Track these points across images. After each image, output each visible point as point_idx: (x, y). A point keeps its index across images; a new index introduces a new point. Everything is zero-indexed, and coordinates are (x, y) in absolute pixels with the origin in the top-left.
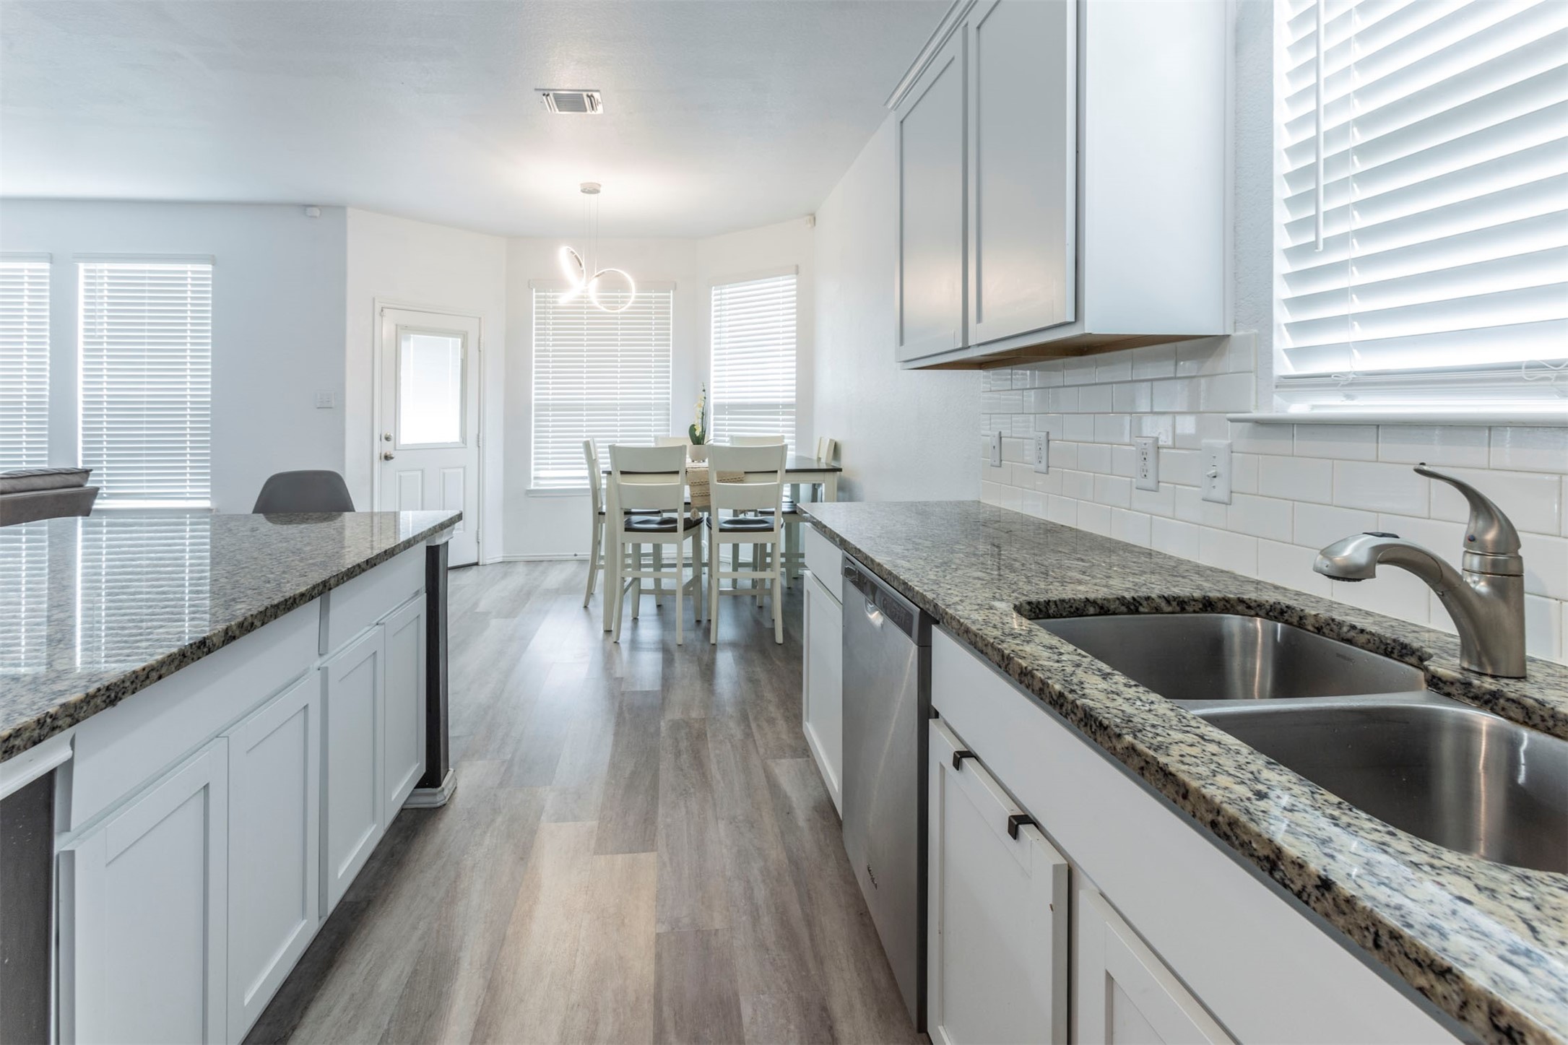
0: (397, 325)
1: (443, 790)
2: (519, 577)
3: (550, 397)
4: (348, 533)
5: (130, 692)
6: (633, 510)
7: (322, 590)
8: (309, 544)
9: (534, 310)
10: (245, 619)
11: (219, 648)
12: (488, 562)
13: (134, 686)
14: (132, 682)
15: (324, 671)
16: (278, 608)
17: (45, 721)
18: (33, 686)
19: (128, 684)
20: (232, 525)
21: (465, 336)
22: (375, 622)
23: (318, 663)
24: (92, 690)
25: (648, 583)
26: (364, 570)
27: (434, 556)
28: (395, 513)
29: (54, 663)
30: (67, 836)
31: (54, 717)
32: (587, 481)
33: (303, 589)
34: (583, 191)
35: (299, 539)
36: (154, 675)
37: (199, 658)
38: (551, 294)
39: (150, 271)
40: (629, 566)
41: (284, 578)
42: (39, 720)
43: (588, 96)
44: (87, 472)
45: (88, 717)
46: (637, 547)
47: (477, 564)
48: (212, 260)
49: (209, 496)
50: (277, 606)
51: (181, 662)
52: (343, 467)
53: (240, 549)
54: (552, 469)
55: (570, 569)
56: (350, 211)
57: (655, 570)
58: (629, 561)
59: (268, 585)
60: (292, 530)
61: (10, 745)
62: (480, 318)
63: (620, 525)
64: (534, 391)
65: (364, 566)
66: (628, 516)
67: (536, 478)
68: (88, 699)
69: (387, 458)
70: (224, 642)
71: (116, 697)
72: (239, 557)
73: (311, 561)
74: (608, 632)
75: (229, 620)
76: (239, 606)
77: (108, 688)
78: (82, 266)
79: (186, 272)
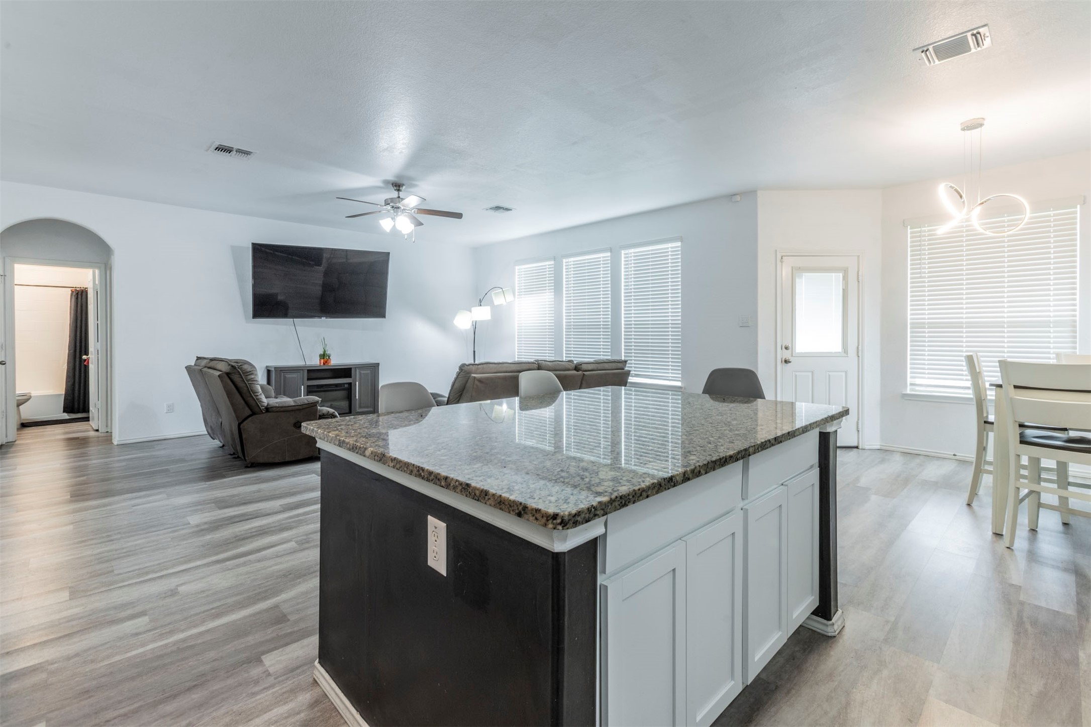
0: (792, 267)
1: (833, 624)
2: (896, 464)
3: (926, 317)
4: (760, 414)
5: (632, 502)
6: (1026, 424)
7: (743, 455)
8: (735, 419)
9: (909, 244)
10: (695, 468)
11: (680, 484)
12: (867, 447)
13: (634, 499)
14: (633, 496)
15: (745, 511)
16: (715, 464)
17: (591, 510)
18: (588, 485)
19: (631, 497)
20: (691, 399)
21: (845, 271)
22: (781, 482)
23: (741, 504)
24: (613, 497)
25: (1050, 498)
26: (773, 445)
27: (825, 440)
28: (792, 403)
29: (599, 473)
30: (604, 576)
31: (595, 508)
32: (971, 391)
33: (731, 453)
34: (963, 129)
35: (729, 415)
36: (644, 494)
37: (669, 489)
38: (926, 229)
39: (652, 250)
40: (1024, 477)
41: (719, 442)
42: (588, 509)
43: (973, 35)
44: (626, 362)
45: (611, 513)
46: (1035, 461)
47: (857, 447)
48: (681, 239)
49: (680, 379)
50: (715, 462)
51: (659, 489)
52: (757, 369)
53: (694, 417)
54: (929, 378)
55: (947, 468)
56: (759, 193)
57: (1059, 487)
58: (1024, 472)
59: (709, 445)
60: (724, 407)
61: (576, 520)
62: (858, 256)
63: (1014, 438)
64: (909, 312)
65: (773, 442)
66: (1023, 429)
67: (911, 384)
68: (611, 502)
69: (786, 362)
70: (683, 480)
71: (625, 503)
72: (693, 422)
73: (736, 432)
74: (998, 535)
75: (686, 466)
76: (692, 457)
77: (621, 497)
78: (623, 252)
79: (668, 248)
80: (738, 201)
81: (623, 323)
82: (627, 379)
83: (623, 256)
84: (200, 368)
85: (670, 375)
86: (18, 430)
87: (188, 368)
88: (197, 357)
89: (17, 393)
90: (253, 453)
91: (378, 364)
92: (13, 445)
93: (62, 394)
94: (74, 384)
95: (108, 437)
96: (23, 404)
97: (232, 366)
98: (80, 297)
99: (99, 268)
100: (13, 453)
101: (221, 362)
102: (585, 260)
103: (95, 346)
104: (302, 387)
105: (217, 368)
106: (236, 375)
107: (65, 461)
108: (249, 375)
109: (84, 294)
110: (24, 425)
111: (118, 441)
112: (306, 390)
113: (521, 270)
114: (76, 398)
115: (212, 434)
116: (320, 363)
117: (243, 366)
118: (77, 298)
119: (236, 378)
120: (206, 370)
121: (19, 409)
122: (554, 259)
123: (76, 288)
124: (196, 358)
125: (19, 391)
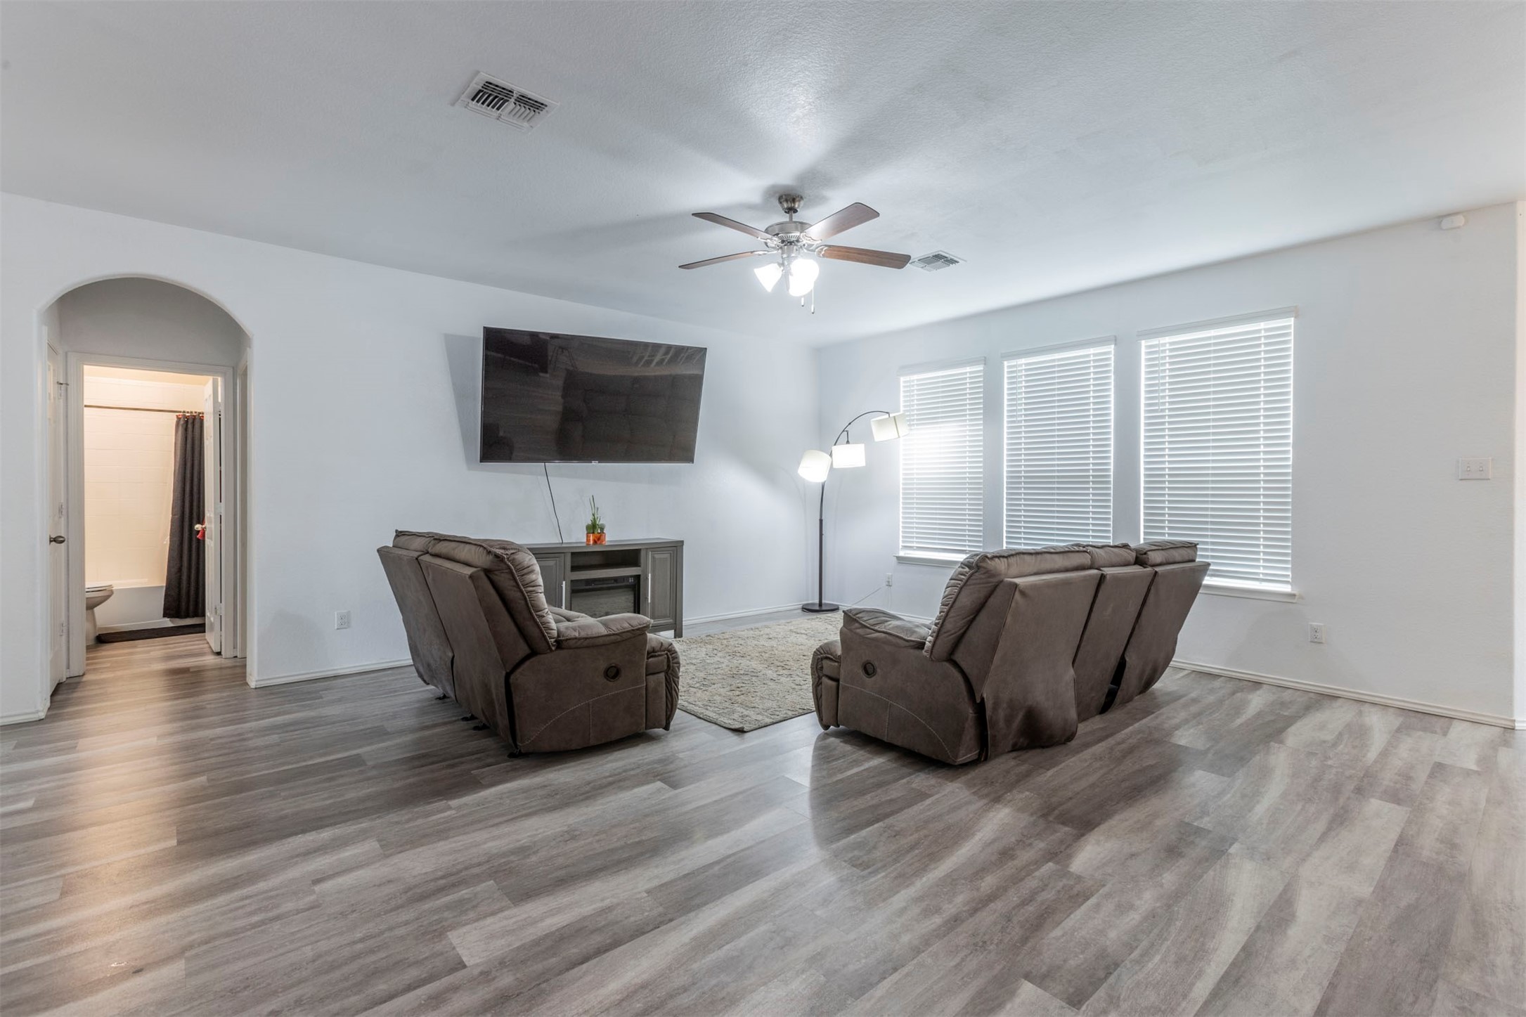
44: (1194, 546)
48: (1295, 312)
49: (1291, 580)
56: (1522, 206)
78: (1143, 343)
79: (1259, 331)
80: (1459, 227)
81: (1142, 472)
82: (1203, 580)
83: (1143, 350)
84: (416, 554)
85: (1261, 570)
86: (89, 648)
87: (382, 552)
88: (396, 531)
89: (87, 586)
90: (532, 733)
91: (682, 542)
92: (79, 683)
93: (162, 587)
94: (180, 570)
95: (238, 669)
96: (98, 605)
97: (497, 556)
98: (190, 427)
99: (224, 374)
100: (76, 705)
101: (463, 545)
102: (1054, 360)
103: (215, 508)
104: (564, 582)
105: (457, 557)
106: (503, 575)
107: (169, 727)
108: (526, 574)
109: (197, 422)
110: (103, 639)
111: (257, 681)
112: (569, 589)
113: (910, 384)
114: (184, 591)
115: (426, 673)
116: (588, 540)
117: (516, 557)
118: (186, 430)
119: (503, 580)
120: (427, 558)
121: (93, 614)
122: (985, 361)
123: (184, 412)
124: (395, 534)
125: (90, 584)
